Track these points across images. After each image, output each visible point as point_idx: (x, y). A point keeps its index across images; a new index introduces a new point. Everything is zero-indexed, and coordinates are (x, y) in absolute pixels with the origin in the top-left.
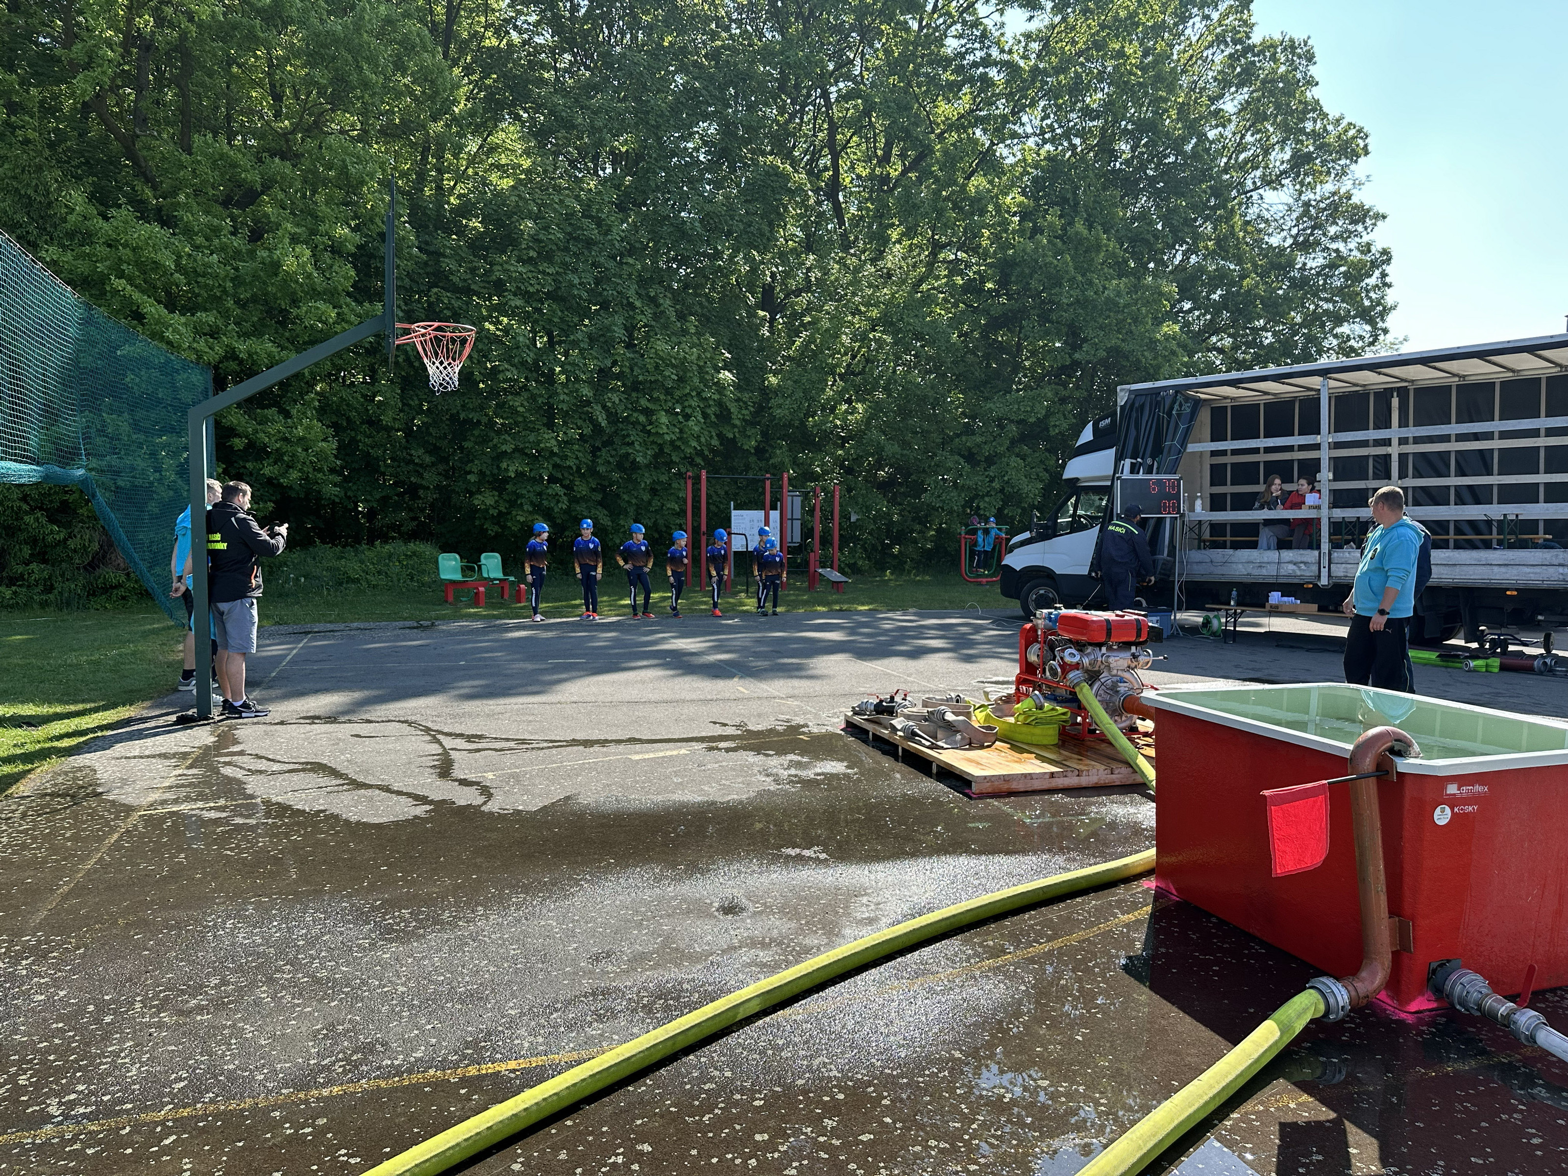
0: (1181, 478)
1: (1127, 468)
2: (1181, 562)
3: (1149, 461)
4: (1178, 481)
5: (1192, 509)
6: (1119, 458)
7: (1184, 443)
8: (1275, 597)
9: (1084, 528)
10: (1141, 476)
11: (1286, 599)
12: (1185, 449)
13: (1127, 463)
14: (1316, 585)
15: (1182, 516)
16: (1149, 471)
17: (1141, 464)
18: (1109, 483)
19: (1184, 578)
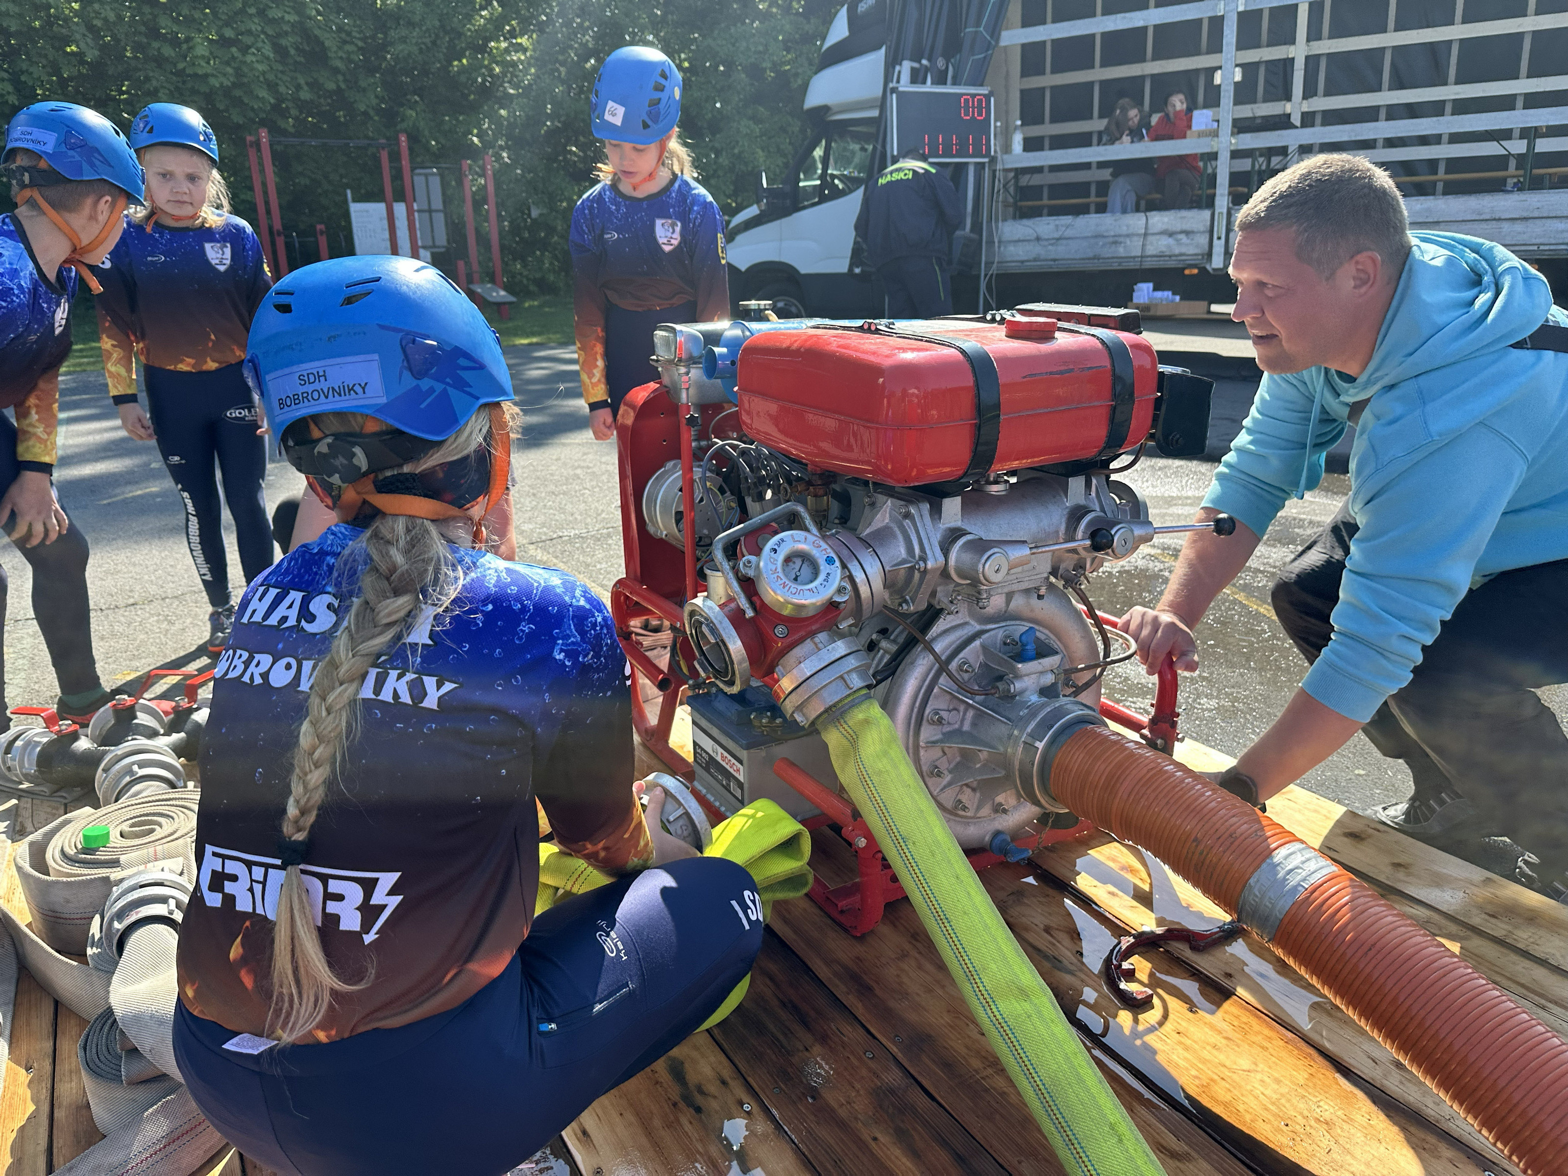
0: (991, 94)
1: (905, 77)
2: (991, 242)
3: (941, 63)
4: (987, 97)
5: (1007, 148)
6: (891, 64)
7: (995, 31)
8: (1144, 292)
9: (837, 194)
10: (928, 88)
11: (1159, 294)
12: (998, 40)
13: (906, 67)
14: (1203, 270)
15: (993, 160)
16: (941, 80)
17: (927, 69)
18: (875, 113)
19: (994, 270)
